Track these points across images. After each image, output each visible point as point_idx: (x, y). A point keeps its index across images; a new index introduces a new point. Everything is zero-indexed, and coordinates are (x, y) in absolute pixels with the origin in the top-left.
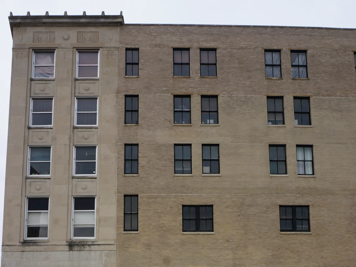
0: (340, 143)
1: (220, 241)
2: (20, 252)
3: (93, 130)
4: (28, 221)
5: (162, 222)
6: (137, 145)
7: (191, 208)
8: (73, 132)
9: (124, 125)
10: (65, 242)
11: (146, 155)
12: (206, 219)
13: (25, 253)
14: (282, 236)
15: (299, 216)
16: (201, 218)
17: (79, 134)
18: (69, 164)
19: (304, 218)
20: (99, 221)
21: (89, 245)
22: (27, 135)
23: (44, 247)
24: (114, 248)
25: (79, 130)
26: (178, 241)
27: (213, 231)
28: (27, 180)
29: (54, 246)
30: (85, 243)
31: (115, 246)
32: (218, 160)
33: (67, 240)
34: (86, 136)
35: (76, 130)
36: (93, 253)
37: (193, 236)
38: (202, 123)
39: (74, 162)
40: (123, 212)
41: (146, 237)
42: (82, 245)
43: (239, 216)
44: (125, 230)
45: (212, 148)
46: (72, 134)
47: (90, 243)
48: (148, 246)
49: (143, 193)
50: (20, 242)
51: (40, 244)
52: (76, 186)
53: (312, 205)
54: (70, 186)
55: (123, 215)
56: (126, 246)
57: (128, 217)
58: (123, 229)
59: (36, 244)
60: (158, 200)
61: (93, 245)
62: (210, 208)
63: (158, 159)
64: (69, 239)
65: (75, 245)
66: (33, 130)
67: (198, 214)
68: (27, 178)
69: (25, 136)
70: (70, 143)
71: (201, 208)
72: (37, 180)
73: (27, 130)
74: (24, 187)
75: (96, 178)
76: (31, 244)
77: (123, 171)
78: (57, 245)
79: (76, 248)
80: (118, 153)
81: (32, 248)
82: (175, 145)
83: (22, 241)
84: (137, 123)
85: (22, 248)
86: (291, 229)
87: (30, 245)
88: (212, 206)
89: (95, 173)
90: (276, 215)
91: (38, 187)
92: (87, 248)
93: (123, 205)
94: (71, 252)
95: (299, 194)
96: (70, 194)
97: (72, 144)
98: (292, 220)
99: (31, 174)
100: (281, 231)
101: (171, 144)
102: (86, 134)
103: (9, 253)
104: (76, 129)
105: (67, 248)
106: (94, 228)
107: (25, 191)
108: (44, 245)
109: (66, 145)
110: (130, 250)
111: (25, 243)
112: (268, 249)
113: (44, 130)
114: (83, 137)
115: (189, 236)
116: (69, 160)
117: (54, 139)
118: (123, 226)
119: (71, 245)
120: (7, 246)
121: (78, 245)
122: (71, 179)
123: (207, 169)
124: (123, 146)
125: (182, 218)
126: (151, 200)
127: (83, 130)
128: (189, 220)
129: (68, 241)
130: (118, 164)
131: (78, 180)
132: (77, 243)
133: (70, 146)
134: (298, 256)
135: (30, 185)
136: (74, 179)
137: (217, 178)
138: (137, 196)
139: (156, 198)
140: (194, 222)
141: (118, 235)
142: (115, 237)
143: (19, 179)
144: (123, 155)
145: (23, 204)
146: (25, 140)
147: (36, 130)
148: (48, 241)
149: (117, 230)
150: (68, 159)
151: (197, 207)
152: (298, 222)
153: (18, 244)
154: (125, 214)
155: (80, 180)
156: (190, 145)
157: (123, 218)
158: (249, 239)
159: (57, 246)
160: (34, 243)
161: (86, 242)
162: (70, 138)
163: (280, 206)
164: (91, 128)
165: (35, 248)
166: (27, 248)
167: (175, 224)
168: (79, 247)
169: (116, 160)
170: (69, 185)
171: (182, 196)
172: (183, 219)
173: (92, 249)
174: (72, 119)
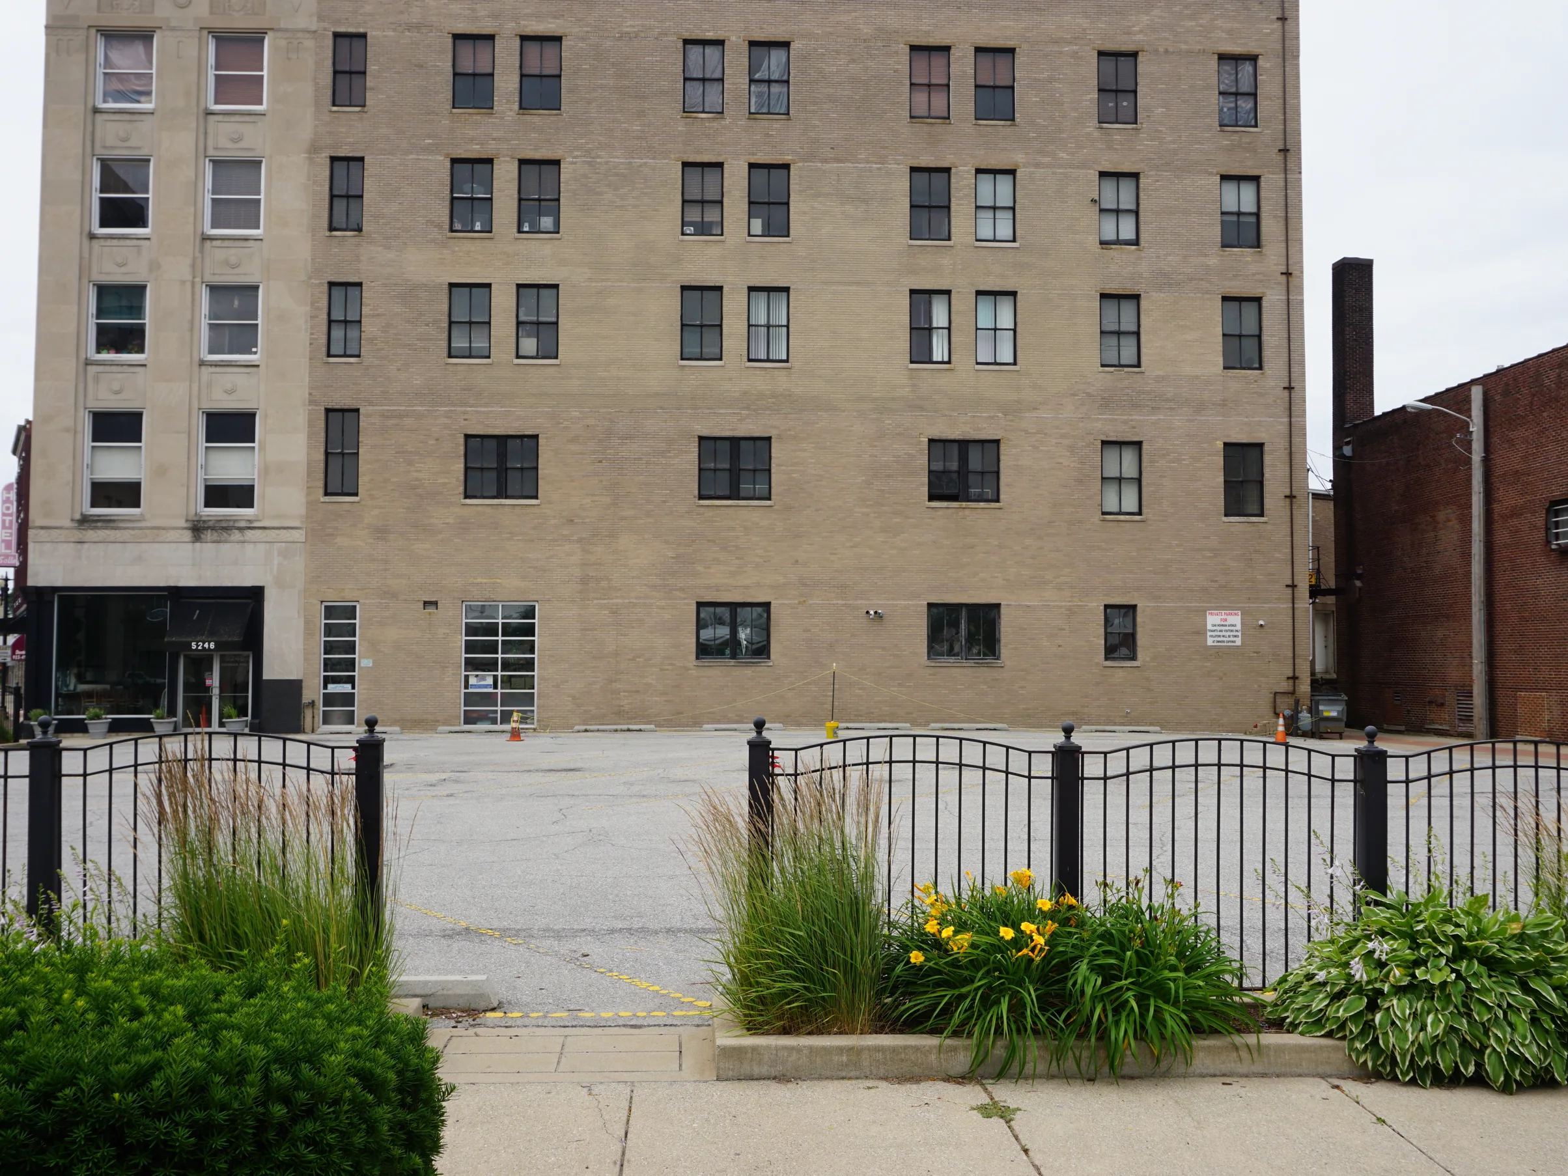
0: (858, 283)
1: (553, 522)
2: (72, 545)
3: (251, 243)
4: (91, 467)
5: (415, 474)
6: (360, 284)
7: (487, 442)
8: (202, 251)
9: (328, 233)
10: (183, 521)
11: (380, 311)
12: (522, 469)
13: (86, 546)
14: (702, 510)
15: (747, 463)
16: (509, 465)
17: (216, 253)
18: (191, 330)
19: (760, 467)
20: (266, 470)
21: (240, 529)
22: (86, 255)
23: (132, 532)
24: (299, 535)
25: (217, 243)
26: (451, 521)
27: (536, 497)
28: (89, 368)
29: (156, 531)
30: (231, 524)
31: (303, 532)
32: (556, 323)
33: (187, 515)
34: (233, 260)
35: (208, 244)
36: (249, 548)
37: (489, 510)
38: (520, 231)
39: (204, 323)
40: (322, 450)
41: (376, 512)
42: (224, 528)
43: (600, 462)
44: (326, 494)
45: (543, 292)
46: (198, 255)
47: (243, 524)
48: (381, 533)
49: (371, 404)
50: (72, 520)
51: (121, 525)
52: (210, 384)
53: (780, 437)
54: (195, 386)
55: (322, 457)
56: (329, 531)
57: (335, 463)
58: (321, 491)
59: (112, 525)
60: (408, 421)
61: (249, 528)
62: (532, 442)
63: (408, 321)
64: (194, 513)
65: (208, 528)
66: (102, 242)
67: (502, 456)
68: (88, 363)
69: (81, 258)
70: (194, 277)
71: (510, 442)
72: (114, 369)
73: (86, 241)
74: (81, 386)
75: (258, 366)
76: (99, 524)
77: (324, 349)
78: (164, 529)
79: (208, 535)
80: (312, 304)
81: (102, 534)
82: (452, 286)
83: (78, 516)
84: (360, 230)
85: (78, 535)
86: (727, 493)
87: (96, 528)
88: (536, 437)
89: (255, 353)
90: (690, 458)
91: (116, 387)
92: (236, 535)
93: (323, 434)
94: (198, 545)
95: (748, 408)
96: (195, 405)
97: (198, 280)
98: (730, 470)
99: (98, 352)
100: (701, 497)
101: (441, 284)
102: (233, 253)
103: (48, 547)
104: (208, 242)
105: (188, 535)
106: (253, 486)
107: (85, 396)
108: (133, 529)
109: (183, 282)
110: (340, 541)
111: (85, 521)
112: (667, 542)
113: (128, 242)
114: (226, 263)
115: (479, 508)
116: (192, 322)
117: (154, 266)
118: (321, 484)
119: (198, 529)
120: (42, 528)
121: (213, 529)
122: (196, 368)
123: (529, 345)
124: (326, 287)
125: (462, 466)
126: (390, 422)
127: (226, 243)
128: (482, 469)
129: (190, 518)
130: (312, 334)
131: (213, 369)
132: (211, 524)
133: (193, 284)
134: (737, 558)
135: (97, 380)
136: (203, 368)
137: (552, 370)
138: (357, 410)
139: (402, 416)
140: (494, 474)
141: (311, 505)
142: (303, 511)
143: (69, 367)
144: (325, 310)
145: (80, 428)
146: (84, 269)
147: (109, 242)
148: (142, 518)
149: (308, 494)
150: (189, 317)
151: (502, 440)
152: (743, 476)
153: (68, 523)
154: (327, 454)
155: (218, 369)
156: (489, 286)
157: (322, 465)
158: (623, 518)
159: (164, 532)
160: (108, 522)
161: (235, 521)
162: (193, 266)
163: (701, 438)
164: (246, 239)
165: (110, 534)
166: (91, 535)
167: (446, 481)
168: (215, 534)
169: (306, 321)
170: (191, 381)
171: (465, 413)
172: (467, 469)
173: (246, 538)
174: (197, 216)
